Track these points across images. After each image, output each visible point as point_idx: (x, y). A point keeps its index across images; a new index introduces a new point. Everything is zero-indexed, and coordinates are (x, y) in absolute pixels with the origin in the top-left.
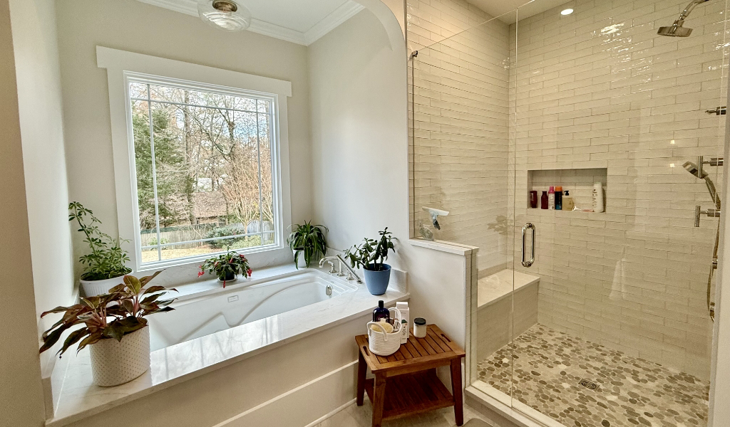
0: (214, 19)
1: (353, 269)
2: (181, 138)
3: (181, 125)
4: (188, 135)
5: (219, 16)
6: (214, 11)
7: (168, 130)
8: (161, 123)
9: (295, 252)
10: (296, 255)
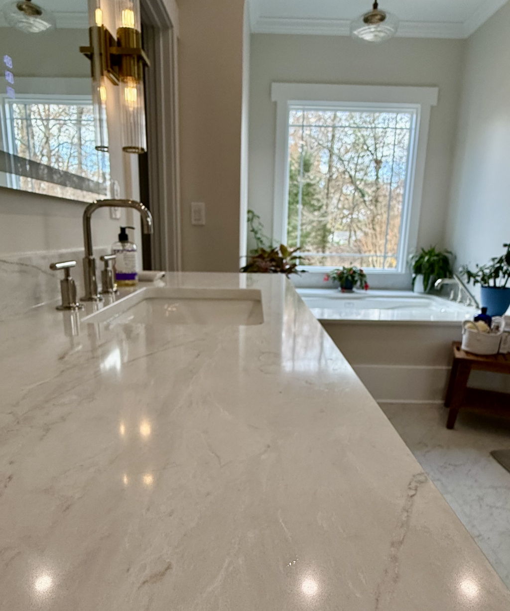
0: (362, 34)
1: (467, 285)
2: (323, 184)
3: (324, 169)
4: (330, 180)
5: (368, 30)
6: (364, 26)
7: (311, 174)
8: (306, 166)
9: (414, 275)
10: (414, 279)
